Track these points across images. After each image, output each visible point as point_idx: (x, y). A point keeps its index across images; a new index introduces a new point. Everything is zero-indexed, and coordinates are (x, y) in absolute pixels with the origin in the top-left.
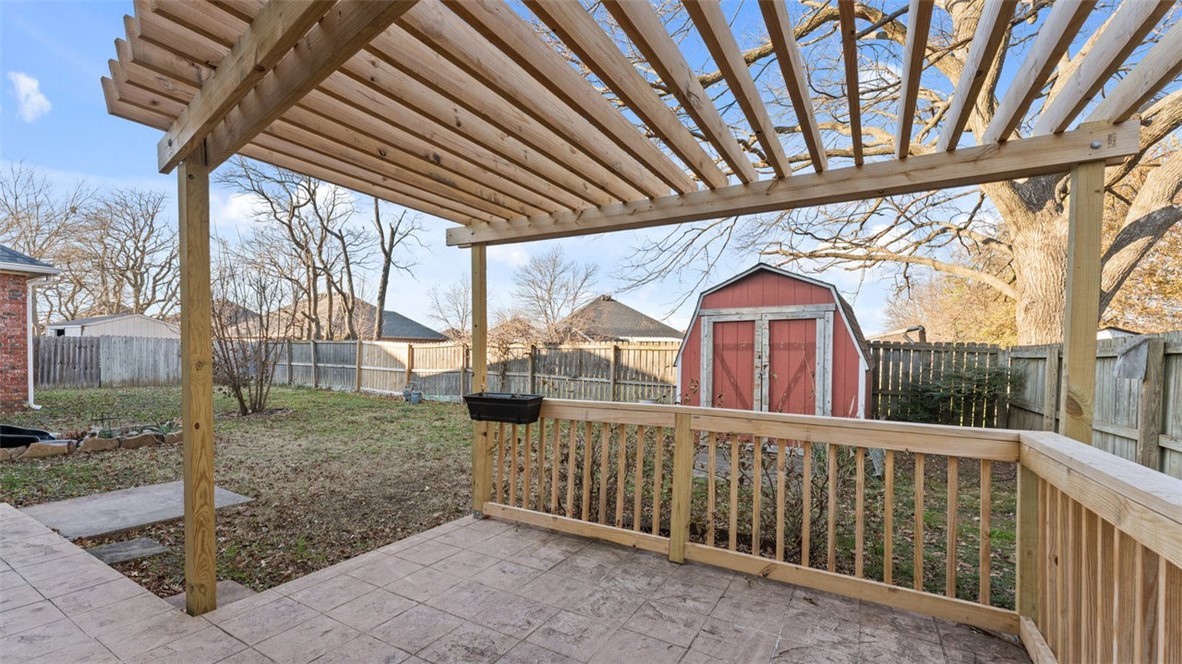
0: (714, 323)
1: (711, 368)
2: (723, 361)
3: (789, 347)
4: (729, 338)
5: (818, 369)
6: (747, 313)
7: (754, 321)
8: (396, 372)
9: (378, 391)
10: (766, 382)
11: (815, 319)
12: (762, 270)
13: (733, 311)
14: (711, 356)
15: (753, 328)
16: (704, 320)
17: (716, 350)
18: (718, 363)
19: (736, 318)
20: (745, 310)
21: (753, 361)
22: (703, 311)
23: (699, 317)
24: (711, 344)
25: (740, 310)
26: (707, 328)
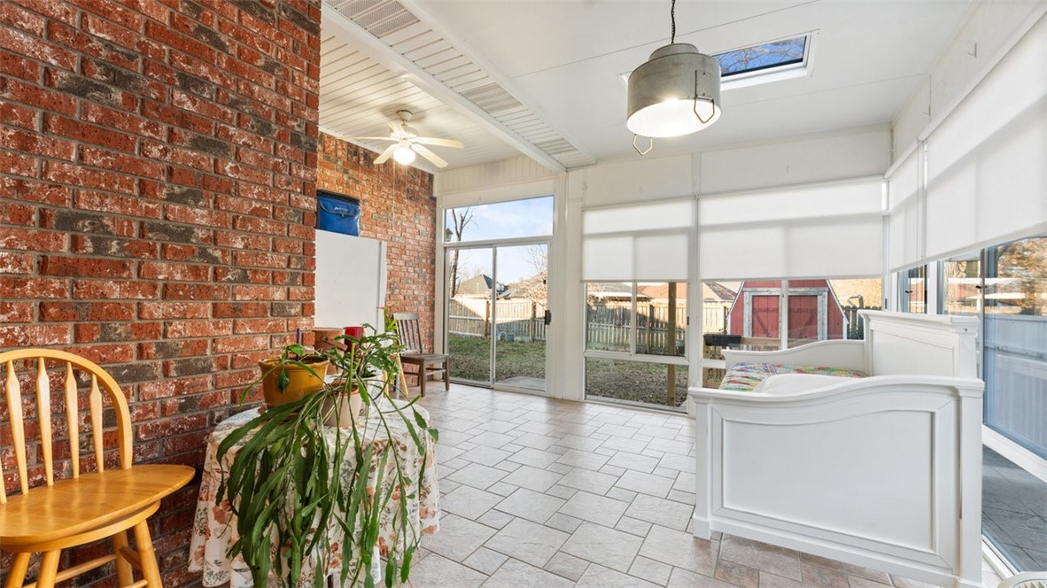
0: (753, 296)
1: (751, 322)
2: (758, 318)
3: (800, 311)
4: (763, 305)
5: (819, 323)
6: (774, 291)
7: (779, 296)
8: (474, 320)
9: (461, 333)
11: (816, 296)
13: (765, 289)
14: (751, 314)
15: (778, 300)
16: (746, 294)
17: (754, 311)
18: (756, 320)
20: (773, 289)
21: (778, 318)
22: (745, 289)
23: (742, 292)
24: (751, 308)
25: (769, 289)
26: (748, 299)
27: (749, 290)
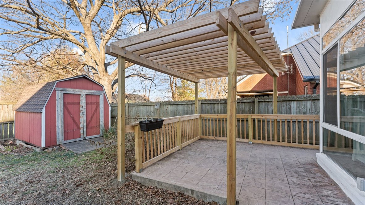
0: (64, 94)
1: (63, 112)
3: (91, 103)
5: (100, 110)
6: (78, 91)
7: (80, 94)
10: (85, 116)
11: (99, 95)
13: (72, 90)
14: (63, 107)
16: (58, 92)
17: (65, 105)
18: (65, 110)
19: (73, 93)
20: (77, 90)
22: (57, 88)
23: (55, 90)
24: (63, 102)
25: (74, 90)
26: (59, 95)
27: (59, 89)
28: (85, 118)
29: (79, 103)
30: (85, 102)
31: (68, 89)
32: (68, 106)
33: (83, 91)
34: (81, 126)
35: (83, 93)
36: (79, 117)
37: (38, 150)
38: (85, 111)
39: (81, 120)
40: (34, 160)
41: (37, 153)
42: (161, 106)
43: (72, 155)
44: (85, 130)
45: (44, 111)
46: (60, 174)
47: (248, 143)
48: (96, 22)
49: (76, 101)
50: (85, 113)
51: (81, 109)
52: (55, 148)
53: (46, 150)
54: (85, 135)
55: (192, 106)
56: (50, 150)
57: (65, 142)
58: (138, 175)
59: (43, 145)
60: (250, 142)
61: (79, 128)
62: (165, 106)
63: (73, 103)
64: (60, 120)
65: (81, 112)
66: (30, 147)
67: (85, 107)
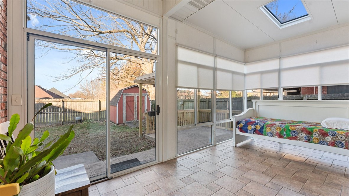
0: (126, 96)
1: (126, 106)
4: (129, 99)
5: (145, 105)
6: (133, 94)
7: (134, 96)
10: (136, 108)
11: (144, 96)
12: (136, 86)
13: (130, 94)
15: (134, 98)
17: (127, 102)
19: (130, 95)
20: (132, 94)
21: (134, 104)
22: (123, 93)
23: (122, 94)
24: (126, 101)
25: (131, 94)
26: (124, 97)
27: (125, 94)
28: (136, 110)
29: (133, 101)
30: (136, 100)
31: (128, 94)
32: (129, 103)
33: (136, 94)
34: (135, 114)
35: (136, 95)
36: (134, 109)
37: (115, 125)
38: (136, 105)
39: (135, 110)
40: (113, 128)
41: (115, 126)
42: (185, 102)
43: (128, 128)
44: (136, 116)
45: (117, 105)
46: (121, 133)
47: (225, 130)
48: (149, 43)
49: (132, 100)
50: (137, 107)
51: (135, 104)
52: (122, 125)
53: (118, 125)
54: (137, 119)
55: (203, 103)
56: (120, 125)
57: (127, 122)
58: (147, 135)
59: (117, 123)
60: (226, 129)
61: (134, 115)
62: (186, 102)
63: (131, 101)
64: (124, 110)
65: (135, 106)
66: (112, 123)
67: (136, 103)
